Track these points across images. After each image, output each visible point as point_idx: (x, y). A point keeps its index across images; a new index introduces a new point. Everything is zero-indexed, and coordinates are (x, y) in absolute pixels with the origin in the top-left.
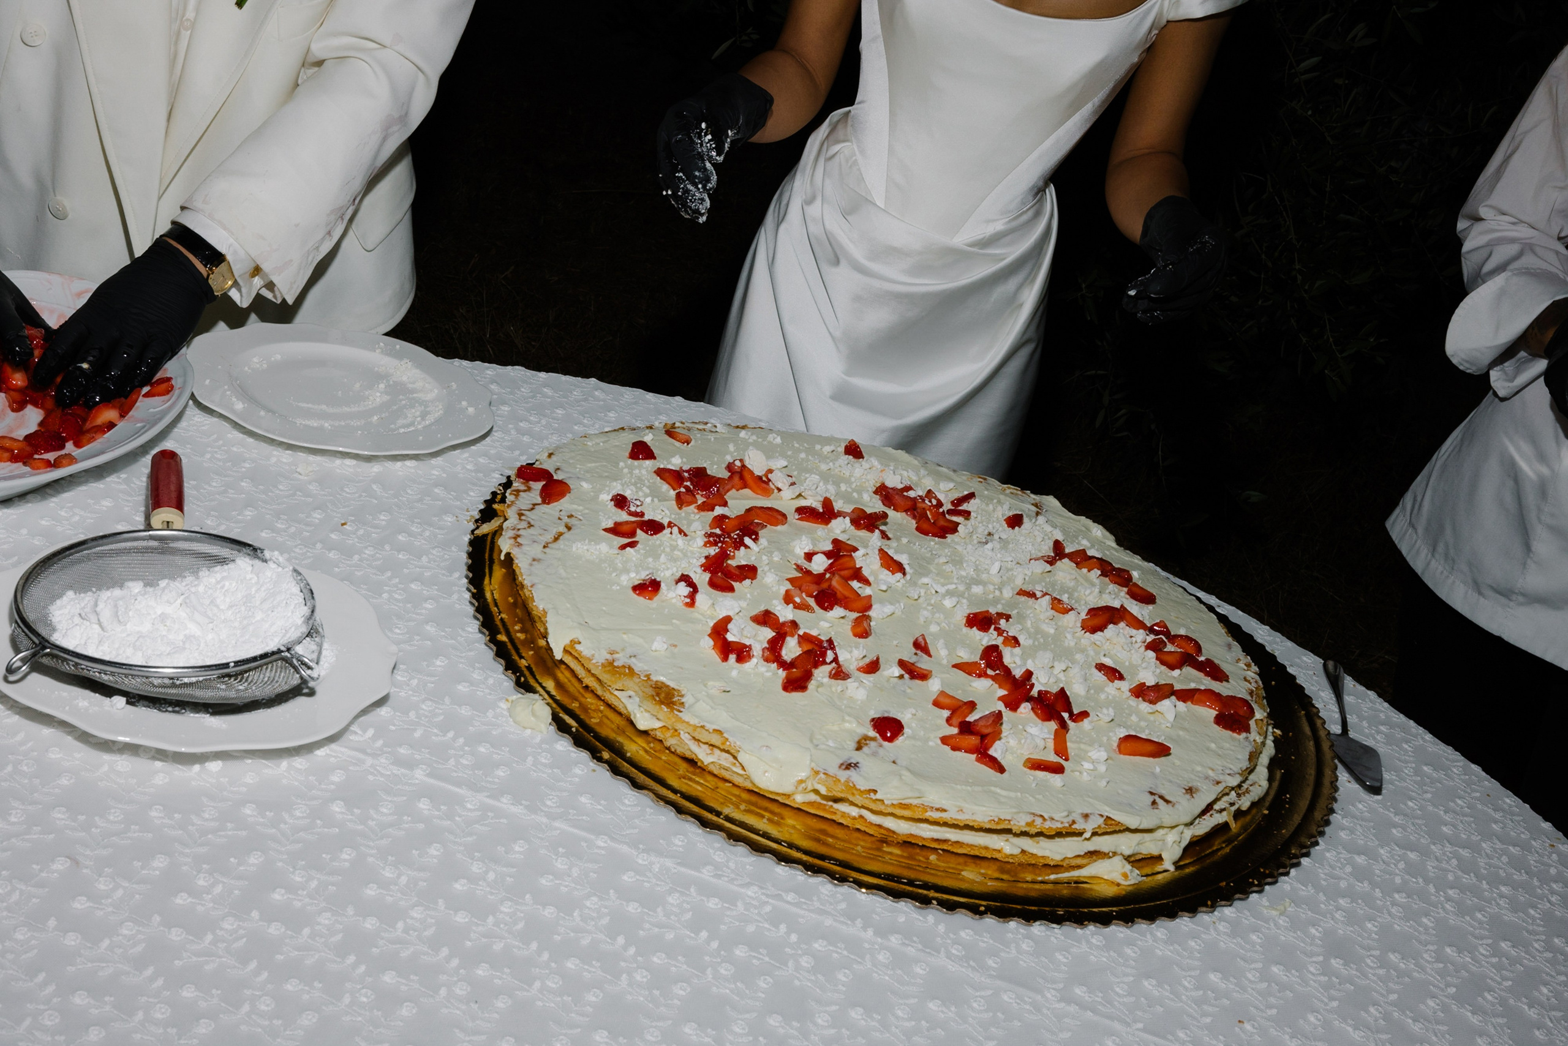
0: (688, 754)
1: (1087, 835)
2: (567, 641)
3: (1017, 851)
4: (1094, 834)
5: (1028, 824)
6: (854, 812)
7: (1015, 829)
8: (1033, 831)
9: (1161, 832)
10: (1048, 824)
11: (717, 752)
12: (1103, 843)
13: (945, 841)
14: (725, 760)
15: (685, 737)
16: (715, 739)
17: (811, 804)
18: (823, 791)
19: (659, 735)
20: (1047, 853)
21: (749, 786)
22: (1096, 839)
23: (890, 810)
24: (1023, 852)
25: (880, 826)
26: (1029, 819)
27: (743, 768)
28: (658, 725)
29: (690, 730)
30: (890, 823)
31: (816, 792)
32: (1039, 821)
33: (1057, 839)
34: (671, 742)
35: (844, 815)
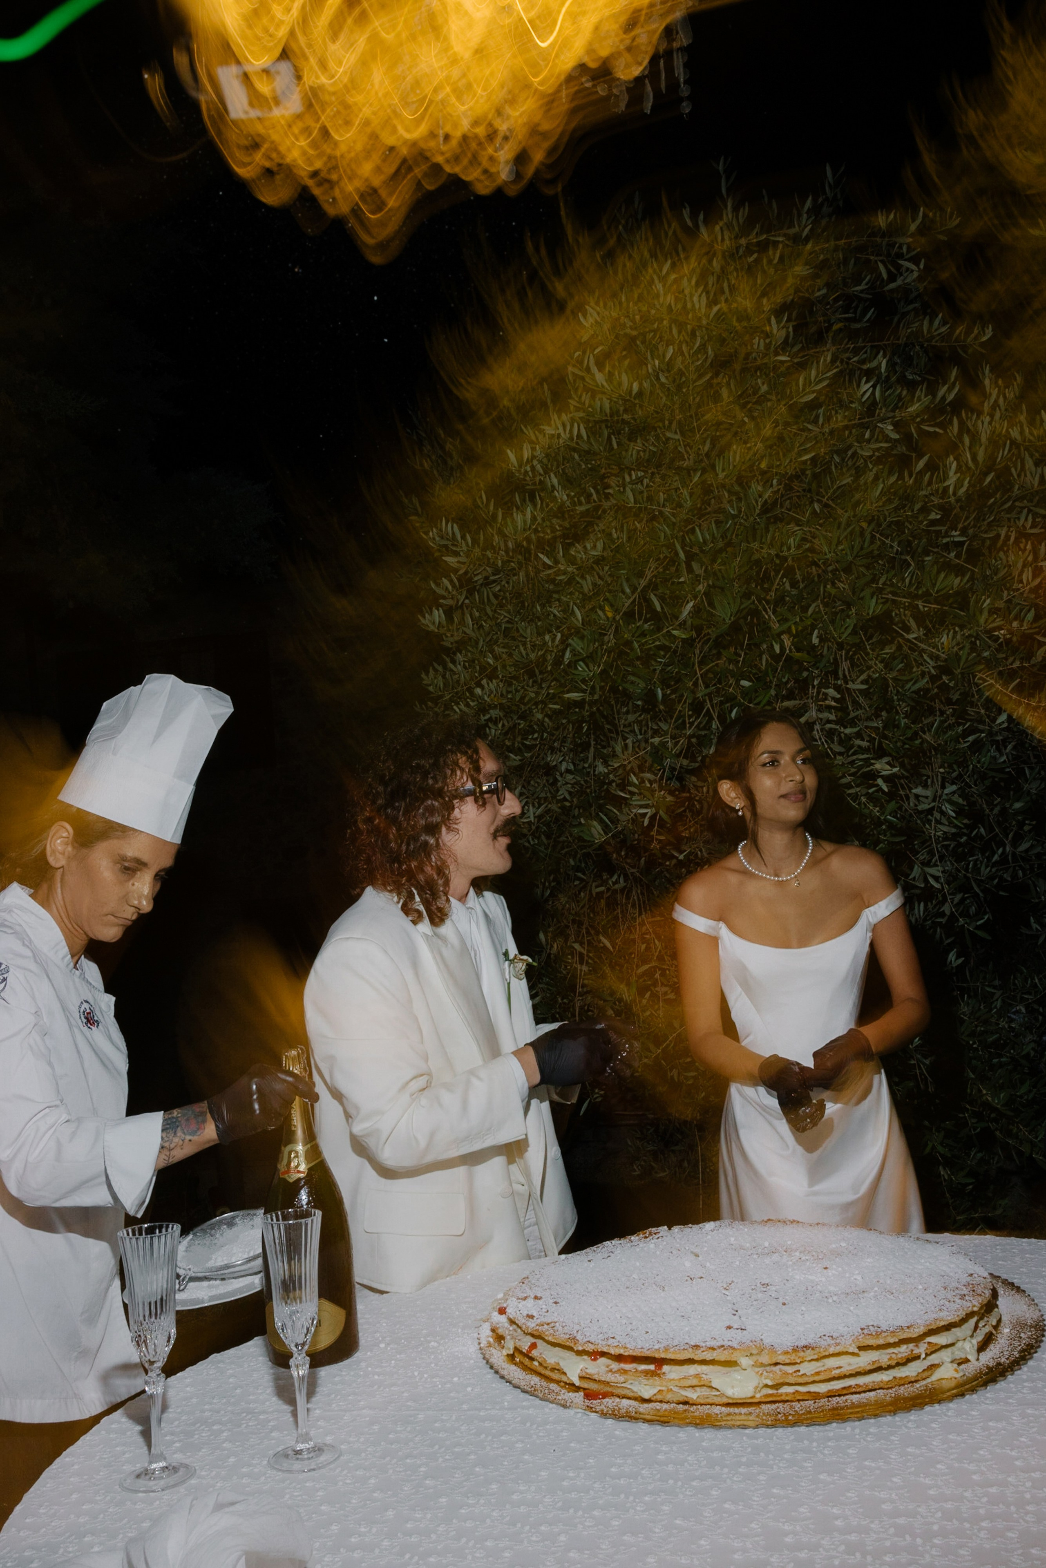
0: (681, 1399)
1: (923, 1356)
2: (579, 1371)
3: (891, 1378)
4: (927, 1355)
5: (890, 1359)
6: (790, 1389)
7: (884, 1366)
8: (893, 1363)
9: (960, 1344)
10: (900, 1356)
11: (698, 1389)
12: (934, 1359)
13: (850, 1386)
14: (705, 1392)
15: (675, 1389)
16: (695, 1382)
17: (767, 1396)
18: (770, 1383)
19: (659, 1397)
20: (907, 1374)
21: (725, 1400)
22: (929, 1358)
23: (811, 1379)
24: (894, 1377)
25: (809, 1392)
26: (888, 1357)
27: (717, 1390)
28: (656, 1391)
29: (677, 1383)
30: (813, 1388)
31: (766, 1386)
32: (894, 1356)
33: (909, 1364)
34: (669, 1397)
35: (787, 1394)
